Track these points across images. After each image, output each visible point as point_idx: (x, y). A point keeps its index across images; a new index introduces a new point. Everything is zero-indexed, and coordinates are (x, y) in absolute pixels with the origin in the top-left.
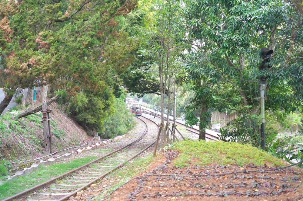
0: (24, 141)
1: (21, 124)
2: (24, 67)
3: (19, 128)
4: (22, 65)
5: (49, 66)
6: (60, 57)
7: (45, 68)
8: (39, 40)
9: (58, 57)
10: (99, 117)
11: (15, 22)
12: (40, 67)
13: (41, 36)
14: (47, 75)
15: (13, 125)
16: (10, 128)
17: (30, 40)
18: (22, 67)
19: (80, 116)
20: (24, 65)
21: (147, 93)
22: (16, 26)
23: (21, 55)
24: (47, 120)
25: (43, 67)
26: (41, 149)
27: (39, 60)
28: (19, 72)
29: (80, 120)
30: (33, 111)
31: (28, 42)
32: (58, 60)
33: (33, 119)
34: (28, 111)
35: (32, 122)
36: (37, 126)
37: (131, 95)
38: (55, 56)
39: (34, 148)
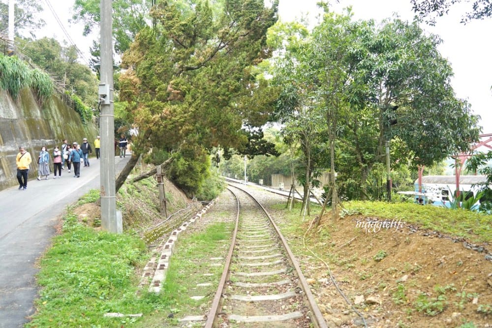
0: (142, 206)
1: (137, 188)
2: (157, 119)
3: (136, 192)
4: (154, 117)
5: (186, 117)
6: (200, 106)
7: (182, 120)
8: (172, 89)
9: (197, 105)
10: (196, 181)
11: (144, 70)
12: (176, 119)
13: (173, 84)
14: (184, 128)
15: (131, 190)
16: (128, 192)
17: (160, 89)
18: (154, 119)
19: (180, 180)
20: (157, 117)
21: (256, 155)
22: (145, 73)
23: (152, 106)
24: (162, 183)
25: (180, 118)
26: (158, 214)
27: (175, 111)
28: (151, 125)
29: (180, 183)
30: (147, 175)
31: (158, 92)
32: (197, 109)
33: (145, 183)
34: (142, 175)
35: (144, 186)
36: (150, 190)
37: (242, 157)
38: (194, 105)
39: (152, 213)
